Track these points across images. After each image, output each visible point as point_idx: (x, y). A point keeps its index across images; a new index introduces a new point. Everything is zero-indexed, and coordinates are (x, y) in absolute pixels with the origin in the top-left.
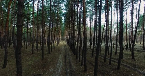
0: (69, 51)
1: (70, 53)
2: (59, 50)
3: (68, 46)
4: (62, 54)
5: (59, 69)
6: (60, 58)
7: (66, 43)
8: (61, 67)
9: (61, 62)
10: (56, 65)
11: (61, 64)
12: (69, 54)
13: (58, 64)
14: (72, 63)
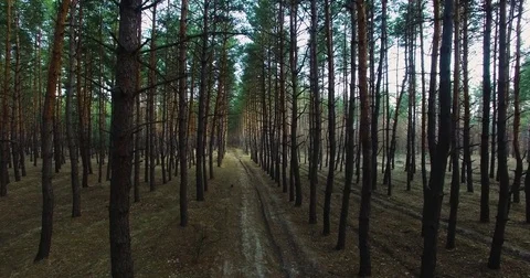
0: (270, 189)
1: (275, 198)
2: (230, 186)
3: (258, 169)
4: (246, 203)
5: (259, 268)
6: (245, 216)
7: (247, 158)
8: (259, 255)
9: (256, 235)
10: (240, 247)
11: (258, 244)
12: (273, 203)
13: (247, 245)
14: (301, 241)
